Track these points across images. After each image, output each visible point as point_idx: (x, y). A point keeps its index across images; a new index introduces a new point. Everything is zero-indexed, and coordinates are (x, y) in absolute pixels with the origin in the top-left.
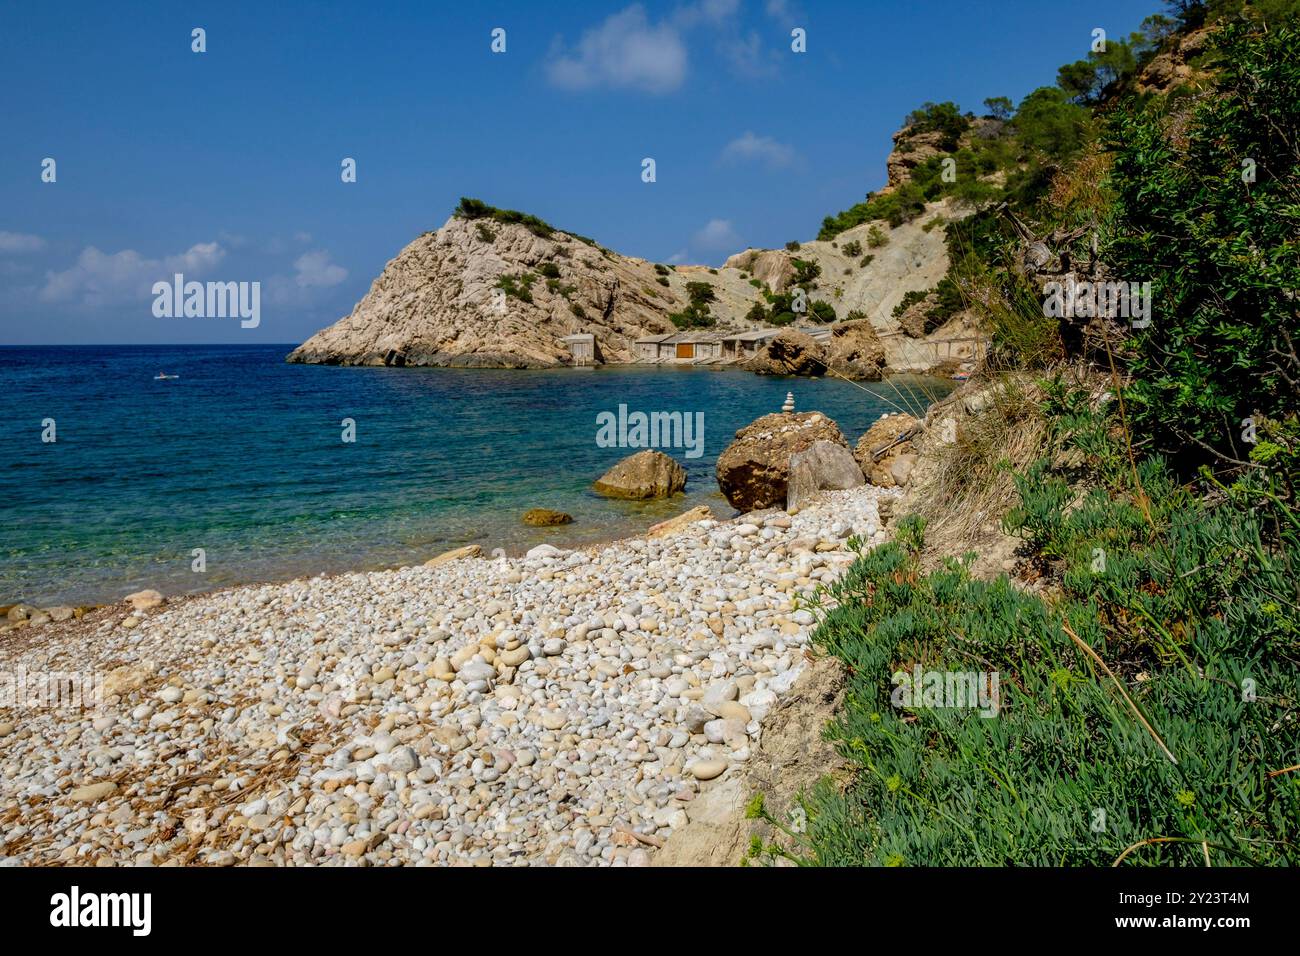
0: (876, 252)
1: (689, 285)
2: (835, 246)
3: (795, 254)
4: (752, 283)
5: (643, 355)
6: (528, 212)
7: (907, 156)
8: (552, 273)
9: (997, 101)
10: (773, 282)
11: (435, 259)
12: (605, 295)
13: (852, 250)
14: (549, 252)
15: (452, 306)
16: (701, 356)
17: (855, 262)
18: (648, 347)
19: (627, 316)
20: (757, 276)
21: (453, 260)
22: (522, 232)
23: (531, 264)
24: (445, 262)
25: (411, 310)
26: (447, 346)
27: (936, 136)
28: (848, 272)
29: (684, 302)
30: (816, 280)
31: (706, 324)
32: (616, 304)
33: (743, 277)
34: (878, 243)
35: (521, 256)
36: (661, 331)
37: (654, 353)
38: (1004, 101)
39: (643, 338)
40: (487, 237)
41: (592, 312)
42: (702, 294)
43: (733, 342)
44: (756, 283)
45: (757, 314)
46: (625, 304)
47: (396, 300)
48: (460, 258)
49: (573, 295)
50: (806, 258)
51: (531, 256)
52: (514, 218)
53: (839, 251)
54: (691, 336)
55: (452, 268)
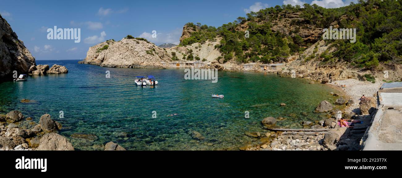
0: (200, 48)
1: (172, 53)
2: (193, 47)
3: (187, 48)
4: (179, 52)
5: (170, 65)
6: (145, 39)
7: (188, 31)
8: (154, 50)
9: (199, 23)
10: (184, 53)
11: (127, 46)
12: (162, 54)
13: (196, 48)
14: (152, 46)
15: (138, 56)
16: (181, 66)
17: (198, 50)
18: (171, 64)
19: (166, 58)
20: (179, 51)
21: (132, 47)
22: (145, 42)
23: (149, 48)
24: (130, 47)
25: (128, 57)
26: (142, 64)
27: (192, 28)
28: (197, 51)
29: (172, 56)
30: (192, 53)
31: (177, 60)
32: (164, 56)
33: (177, 51)
34: (200, 47)
35: (147, 47)
36: (172, 61)
37: (172, 65)
38: (200, 24)
39: (169, 62)
40: (138, 43)
41: (162, 58)
42: (174, 54)
43: (188, 64)
44: (180, 52)
45: (184, 58)
46: (166, 56)
47: (122, 54)
48: (133, 46)
49: (159, 54)
50: (189, 49)
51: (149, 47)
52: (142, 39)
53: (194, 48)
54: (177, 62)
55: (132, 48)
